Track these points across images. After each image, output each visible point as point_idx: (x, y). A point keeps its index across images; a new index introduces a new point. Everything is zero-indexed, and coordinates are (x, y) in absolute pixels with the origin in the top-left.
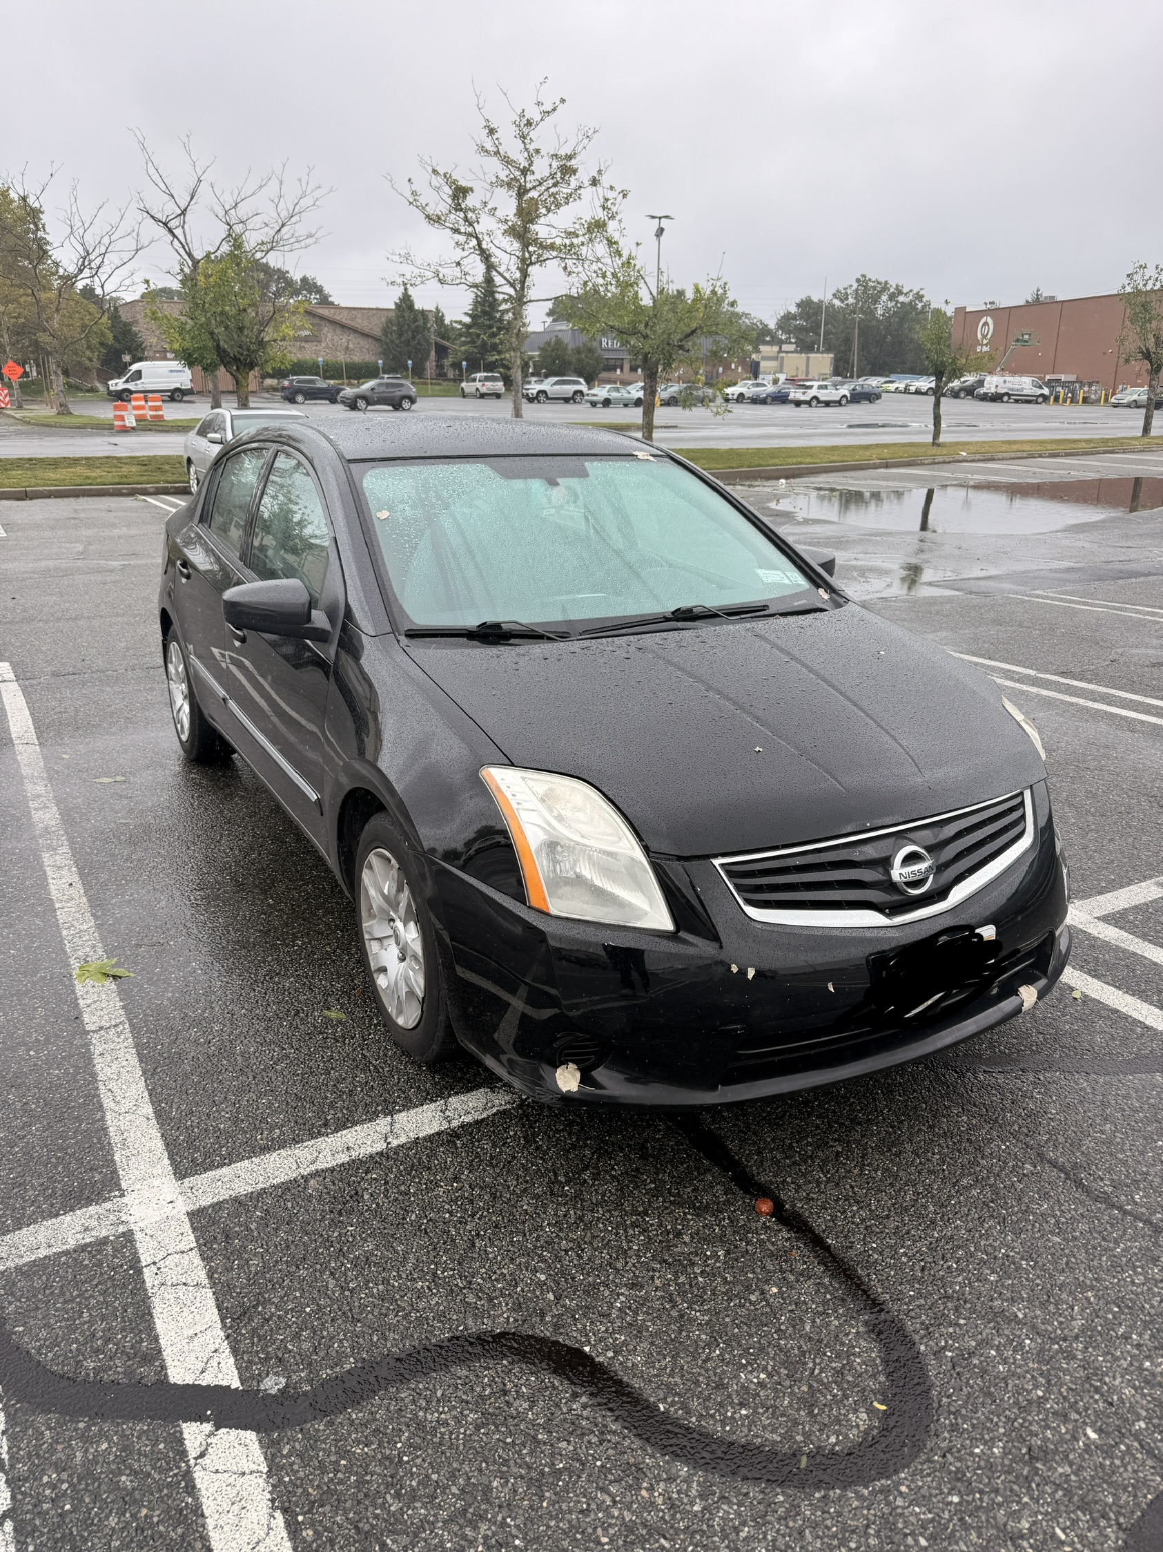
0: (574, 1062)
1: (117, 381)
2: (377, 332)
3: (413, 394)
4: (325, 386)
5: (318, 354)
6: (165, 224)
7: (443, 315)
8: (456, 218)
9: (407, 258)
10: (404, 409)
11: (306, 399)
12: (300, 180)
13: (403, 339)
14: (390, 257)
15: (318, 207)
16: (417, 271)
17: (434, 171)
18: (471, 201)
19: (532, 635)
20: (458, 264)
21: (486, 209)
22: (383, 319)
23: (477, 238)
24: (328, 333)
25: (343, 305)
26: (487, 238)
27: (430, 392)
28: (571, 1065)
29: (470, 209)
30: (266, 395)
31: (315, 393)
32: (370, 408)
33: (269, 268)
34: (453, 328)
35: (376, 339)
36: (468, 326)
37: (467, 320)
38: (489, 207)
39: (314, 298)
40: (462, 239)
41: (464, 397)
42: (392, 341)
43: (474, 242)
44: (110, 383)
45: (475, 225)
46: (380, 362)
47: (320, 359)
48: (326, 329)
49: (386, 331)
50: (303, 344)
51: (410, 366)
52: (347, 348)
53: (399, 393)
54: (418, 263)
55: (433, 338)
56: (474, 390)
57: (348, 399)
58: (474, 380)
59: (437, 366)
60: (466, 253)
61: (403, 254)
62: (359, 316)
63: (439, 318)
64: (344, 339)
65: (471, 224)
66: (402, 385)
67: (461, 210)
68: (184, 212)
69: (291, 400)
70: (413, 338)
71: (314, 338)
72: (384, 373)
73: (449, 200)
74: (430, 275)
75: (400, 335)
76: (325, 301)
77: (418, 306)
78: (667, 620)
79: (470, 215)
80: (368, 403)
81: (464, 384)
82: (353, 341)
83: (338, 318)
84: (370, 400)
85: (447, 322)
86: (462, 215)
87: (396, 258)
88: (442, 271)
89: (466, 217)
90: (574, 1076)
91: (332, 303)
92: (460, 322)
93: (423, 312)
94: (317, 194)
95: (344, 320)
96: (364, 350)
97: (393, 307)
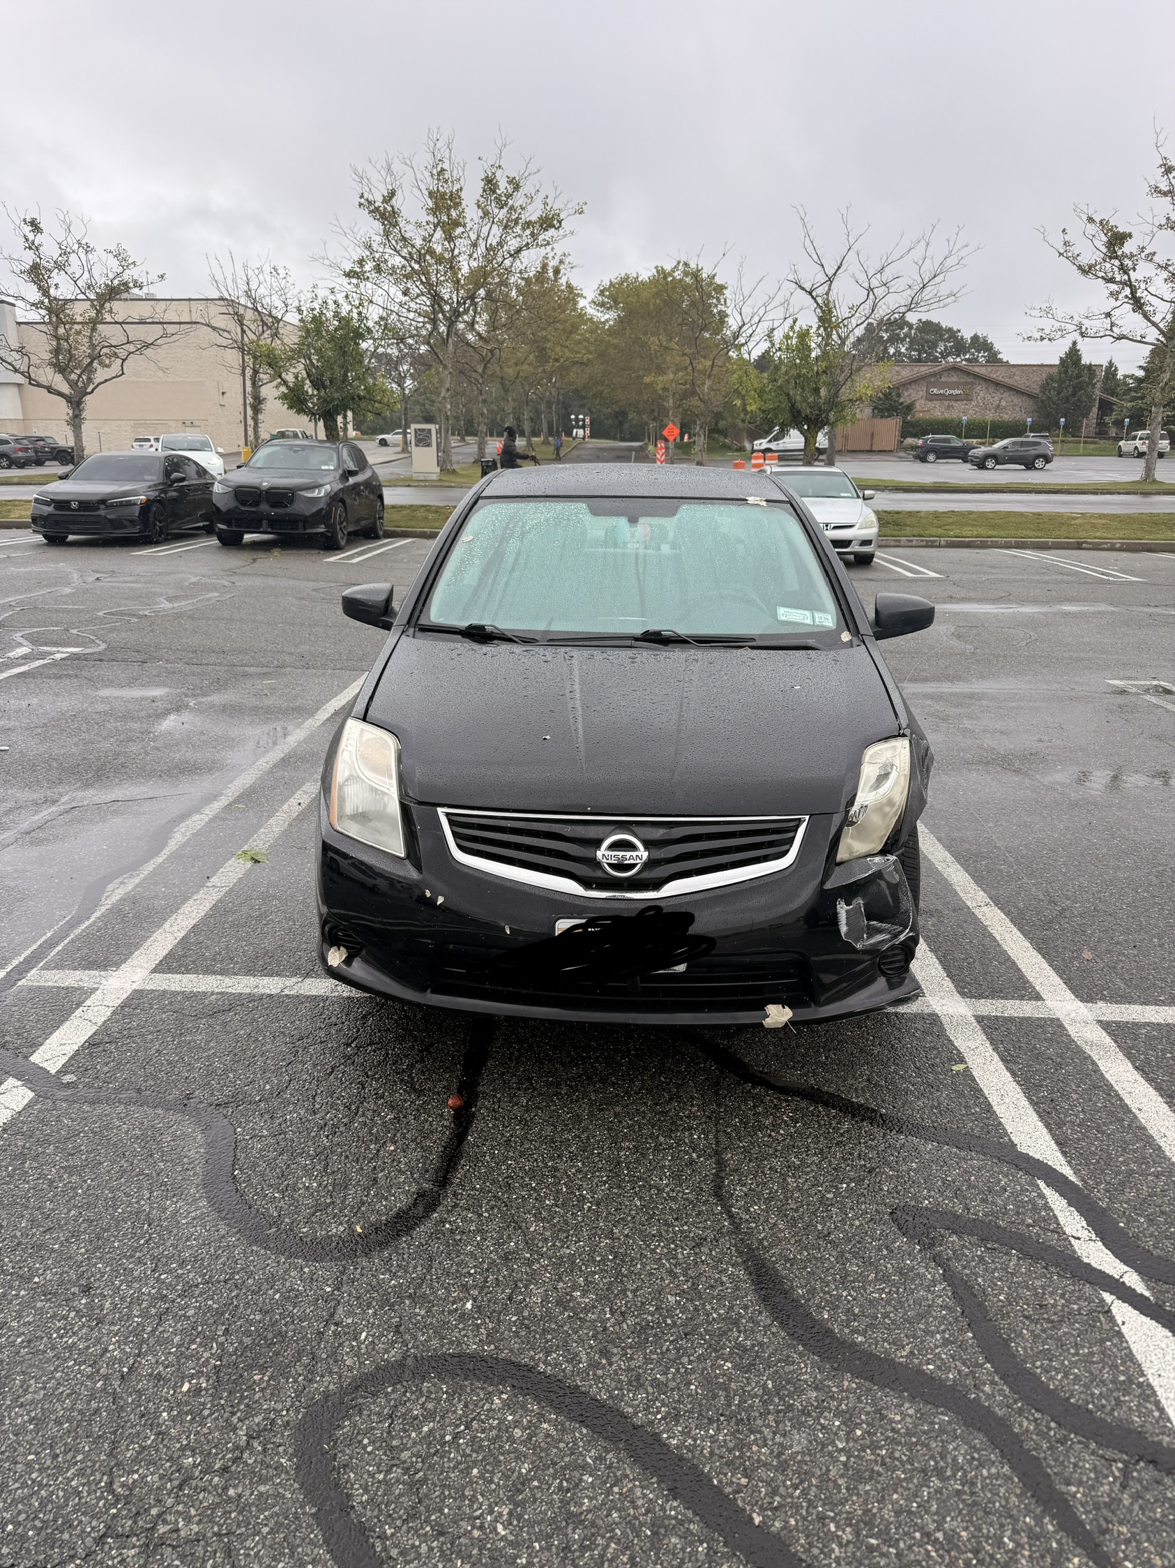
0: (347, 948)
1: (762, 441)
2: (1036, 389)
3: (1049, 453)
4: (961, 444)
5: (964, 413)
6: (810, 293)
7: (1116, 369)
8: (1111, 267)
9: (1048, 312)
10: (1036, 469)
11: (937, 458)
12: (948, 240)
13: (1062, 395)
14: (1029, 312)
15: (965, 266)
16: (1057, 325)
17: (1091, 220)
18: (1129, 247)
19: (527, 640)
20: (1108, 315)
21: (1143, 255)
22: (1044, 376)
23: (1131, 286)
24: (981, 392)
25: (1012, 362)
26: (1143, 286)
27: (1081, 451)
28: (342, 948)
29: (1126, 256)
30: (903, 454)
31: (948, 452)
32: (997, 467)
33: (941, 328)
34: (1125, 384)
35: (1031, 396)
36: (1139, 380)
37: (1141, 373)
38: (1147, 252)
39: (982, 357)
40: (1114, 287)
41: (1120, 456)
42: (1049, 398)
43: (1127, 291)
44: (755, 443)
45: (1131, 272)
46: (1029, 420)
47: (965, 418)
48: (979, 387)
49: (1045, 387)
50: (952, 403)
51: (1062, 424)
52: (998, 407)
53: (1033, 452)
54: (1059, 315)
55: (1097, 393)
56: (1132, 448)
57: (977, 458)
58: (1134, 438)
59: (1098, 424)
60: (1119, 303)
61: (1044, 308)
62: (1017, 373)
63: (1111, 370)
64: (995, 397)
65: (1126, 273)
66: (1039, 444)
67: (1116, 257)
68: (830, 280)
69: (923, 460)
70: (1074, 394)
71: (967, 398)
72: (1031, 432)
73: (1105, 250)
74: (1071, 328)
75: (1059, 393)
76: (993, 358)
77: (1085, 360)
78: (636, 639)
79: (1127, 262)
80: (998, 463)
81: (1121, 443)
82: (1006, 400)
83: (995, 376)
84: (1000, 460)
85: (1120, 376)
86: (1117, 263)
87: (1037, 313)
88: (1086, 323)
89: (1122, 264)
90: (341, 956)
91: (1000, 361)
92: (1132, 376)
93: (1090, 367)
94: (963, 253)
95: (1000, 378)
96: (1018, 409)
97: (1057, 362)
